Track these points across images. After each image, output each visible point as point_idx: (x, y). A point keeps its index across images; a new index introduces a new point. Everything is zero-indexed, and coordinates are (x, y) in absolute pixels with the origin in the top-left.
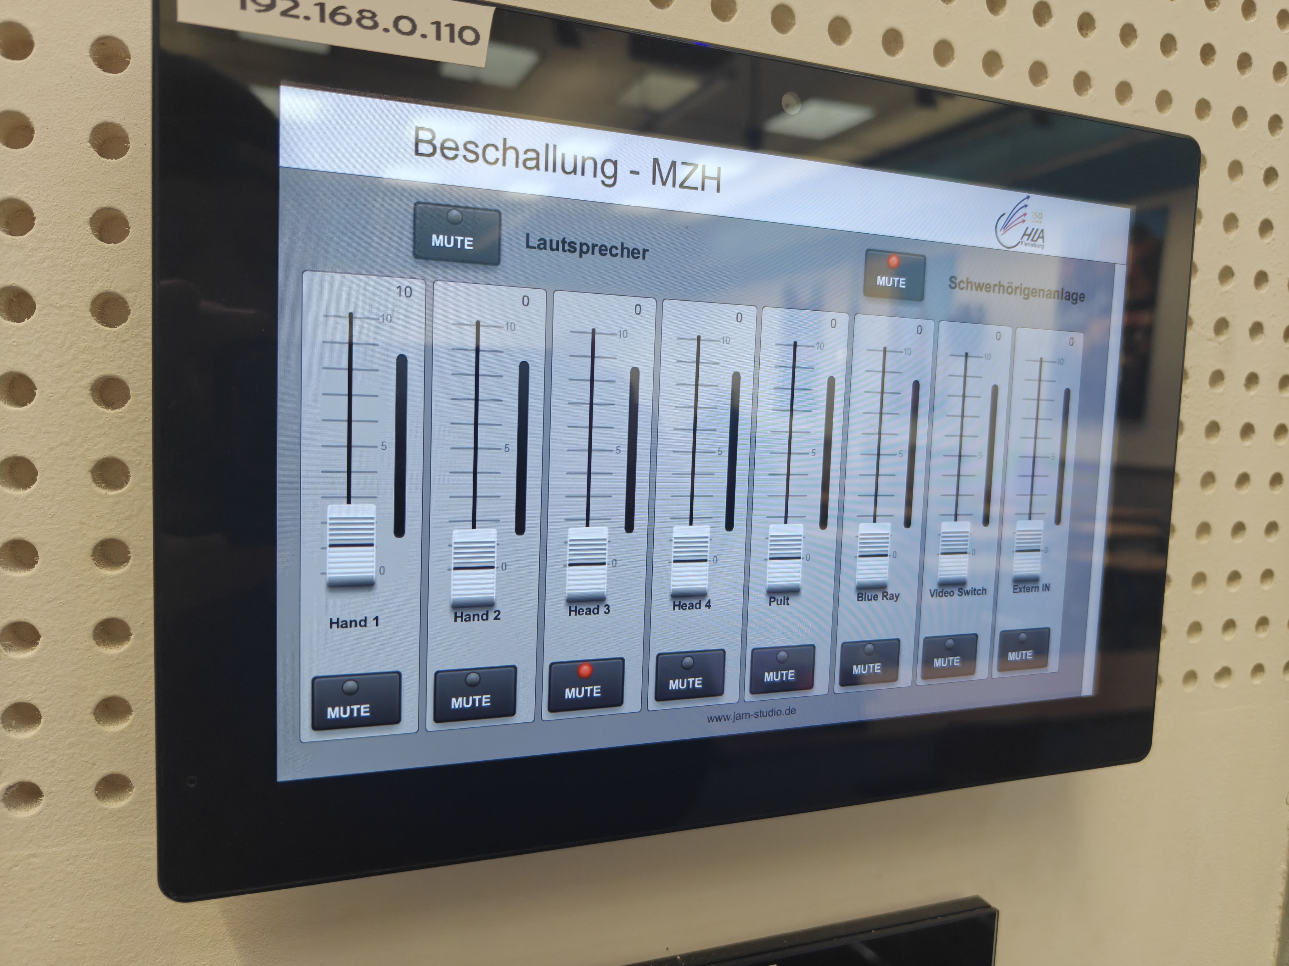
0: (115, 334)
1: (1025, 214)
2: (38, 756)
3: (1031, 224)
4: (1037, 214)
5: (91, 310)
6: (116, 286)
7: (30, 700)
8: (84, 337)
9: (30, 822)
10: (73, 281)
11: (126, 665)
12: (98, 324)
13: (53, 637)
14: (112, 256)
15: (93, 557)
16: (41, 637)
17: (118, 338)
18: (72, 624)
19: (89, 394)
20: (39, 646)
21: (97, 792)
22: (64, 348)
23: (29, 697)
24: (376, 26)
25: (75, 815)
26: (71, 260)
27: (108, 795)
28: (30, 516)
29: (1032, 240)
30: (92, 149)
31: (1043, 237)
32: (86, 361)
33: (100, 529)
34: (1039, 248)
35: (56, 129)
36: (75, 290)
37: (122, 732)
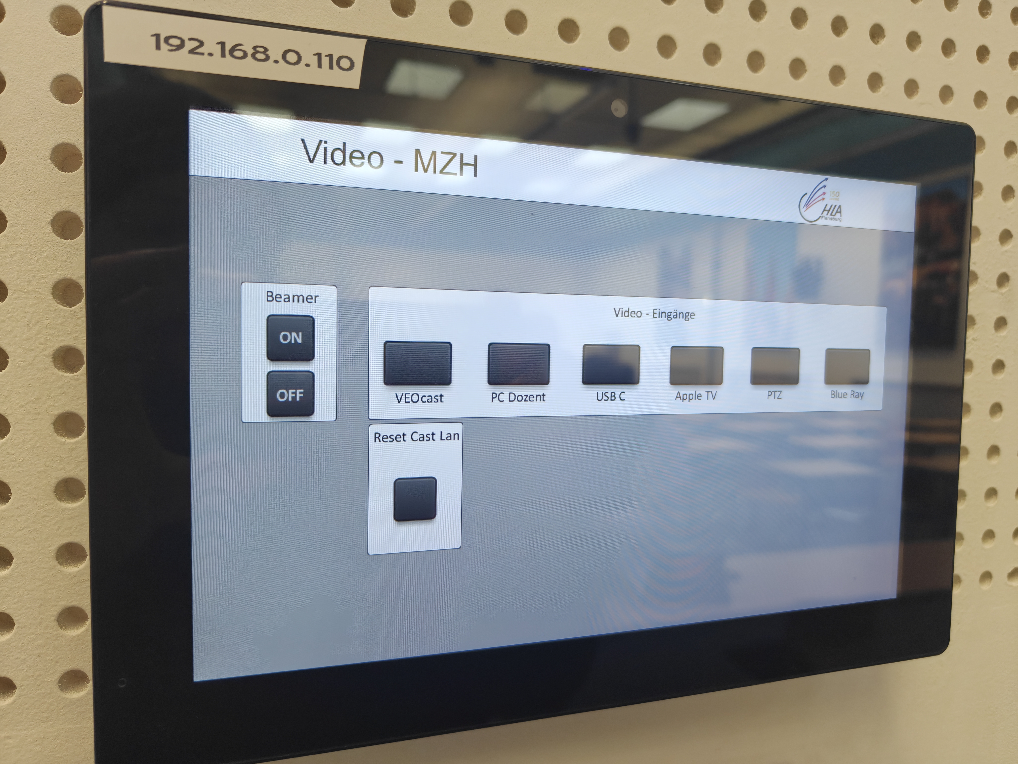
0: (72, 312)
1: (824, 193)
2: (13, 656)
3: (829, 201)
4: (835, 193)
5: (52, 294)
6: (72, 274)
7: (5, 609)
8: (47, 316)
9: (6, 710)
10: (38, 271)
11: (82, 581)
12: (58, 305)
13: (23, 559)
14: (69, 250)
15: (56, 493)
16: (14, 558)
17: (74, 316)
18: (39, 548)
19: (51, 361)
20: (12, 566)
21: (60, 685)
22: (31, 325)
23: (5, 607)
24: (267, 58)
25: (42, 704)
26: (36, 254)
27: (70, 687)
28: (4, 460)
29: (831, 215)
30: (53, 165)
31: (840, 212)
32: (48, 335)
33: (60, 470)
34: (837, 221)
35: (23, 150)
36: (39, 278)
37: (80, 635)
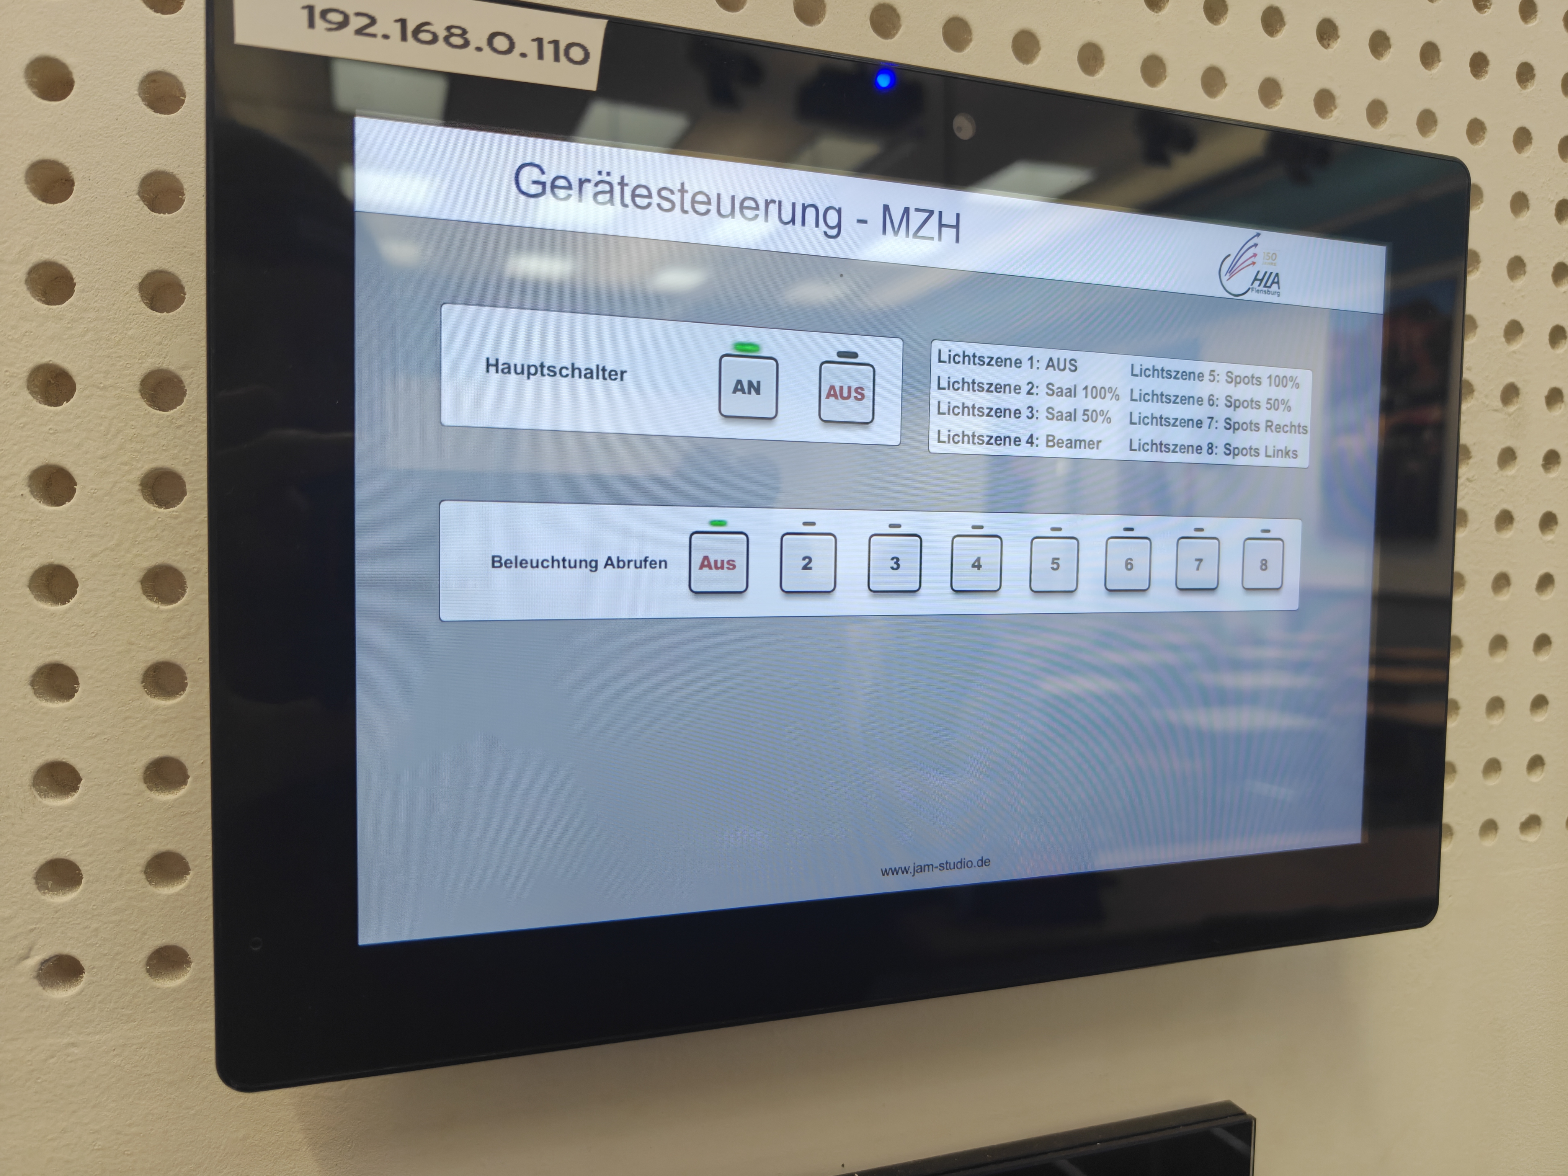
0: (169, 418)
1: (1255, 255)
2: (79, 924)
3: (1262, 267)
4: (1270, 255)
5: (140, 391)
6: (170, 362)
7: (69, 855)
8: (133, 423)
9: (69, 1004)
10: (120, 357)
11: (182, 814)
12: (149, 407)
13: (96, 780)
14: (165, 327)
15: (144, 684)
16: (82, 780)
17: (172, 423)
18: (118, 764)
19: (139, 490)
20: (79, 791)
21: (148, 967)
22: (109, 436)
23: (68, 851)
24: (466, 44)
25: (122, 995)
26: (117, 332)
27: (161, 973)
28: (69, 635)
29: (1265, 286)
30: (141, 203)
31: (1278, 283)
32: (135, 451)
33: (151, 650)
34: (1273, 296)
35: (99, 180)
36: (122, 367)
37: (178, 894)
